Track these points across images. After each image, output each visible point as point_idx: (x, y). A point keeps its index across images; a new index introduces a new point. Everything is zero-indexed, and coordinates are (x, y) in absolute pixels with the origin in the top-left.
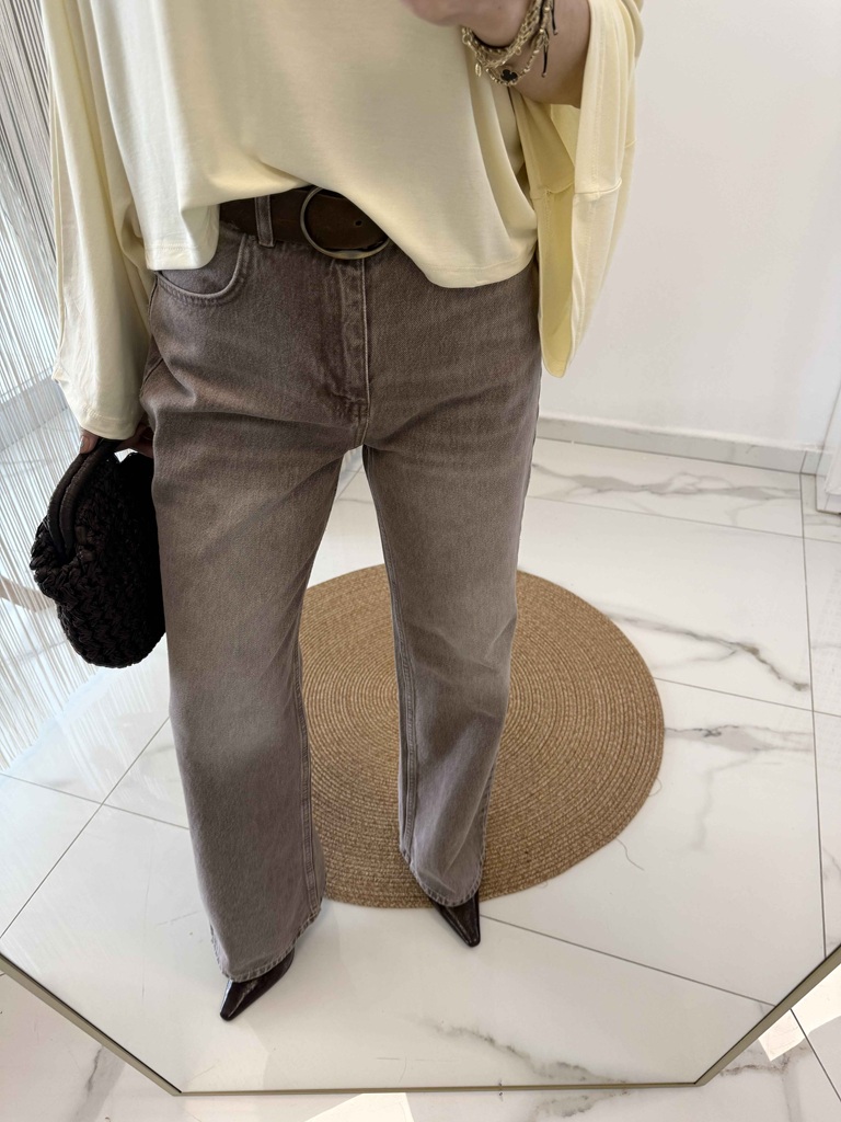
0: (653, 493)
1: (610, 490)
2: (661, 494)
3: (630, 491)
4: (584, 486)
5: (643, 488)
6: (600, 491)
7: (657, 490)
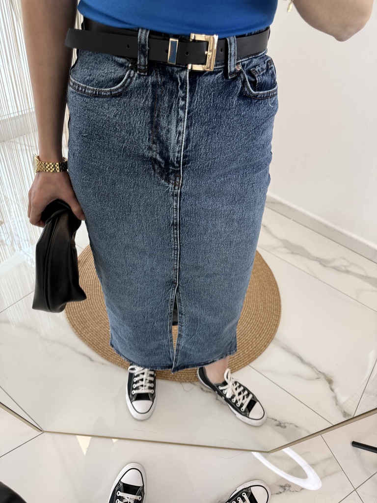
1: (298, 254)
2: (325, 266)
3: (309, 259)
4: (286, 248)
5: (317, 259)
6: (292, 253)
7: (323, 263)
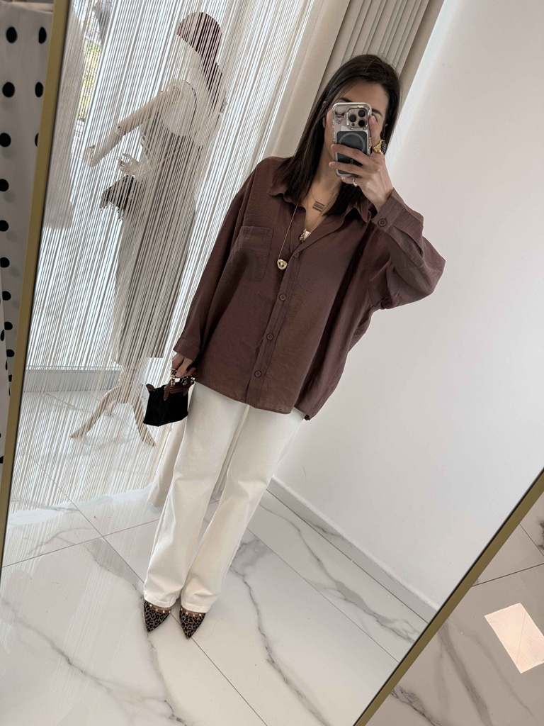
0: (378, 621)
1: (353, 603)
2: (382, 625)
3: (365, 611)
4: (339, 591)
5: (374, 614)
6: (346, 599)
7: (381, 621)
